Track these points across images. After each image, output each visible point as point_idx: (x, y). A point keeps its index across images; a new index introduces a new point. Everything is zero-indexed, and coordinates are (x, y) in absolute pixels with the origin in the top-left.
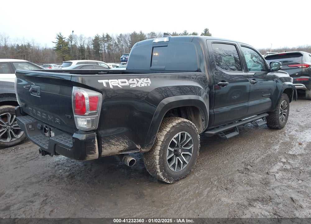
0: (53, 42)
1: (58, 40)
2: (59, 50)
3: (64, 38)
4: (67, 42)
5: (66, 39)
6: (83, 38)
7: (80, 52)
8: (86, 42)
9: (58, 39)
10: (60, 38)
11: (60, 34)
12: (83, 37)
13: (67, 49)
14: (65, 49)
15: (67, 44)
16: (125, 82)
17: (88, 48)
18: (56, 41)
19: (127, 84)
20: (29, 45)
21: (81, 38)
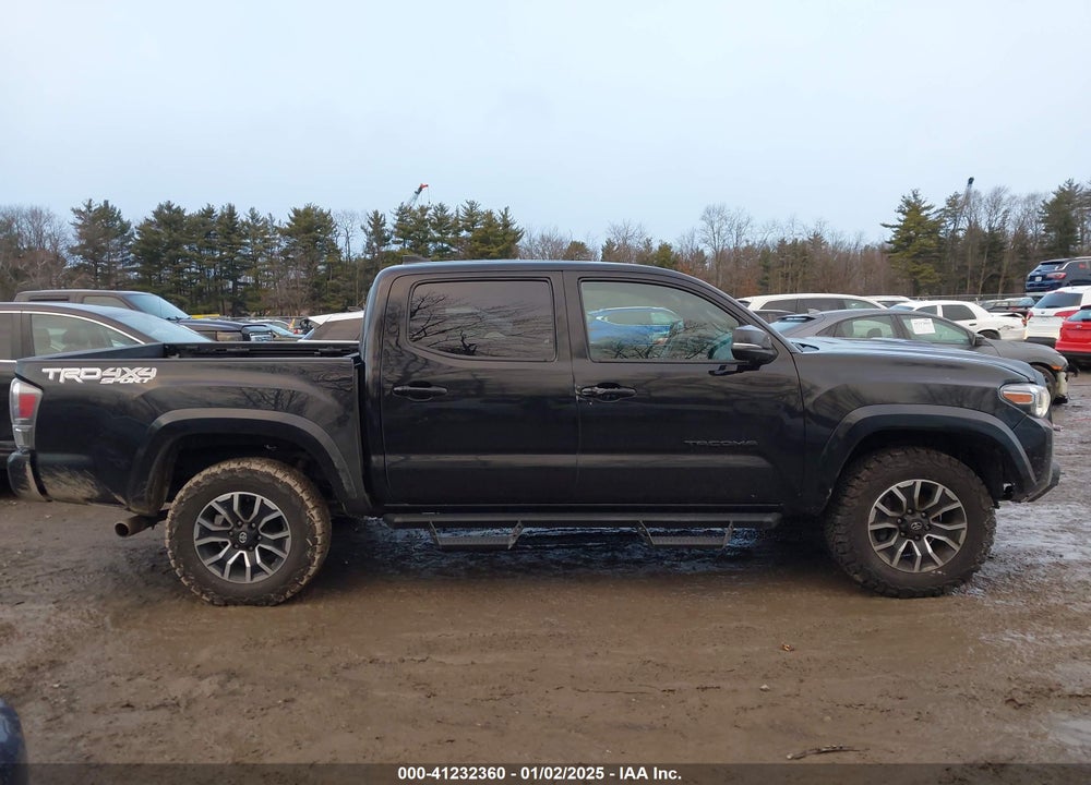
0: (886, 226)
1: (903, 217)
2: (902, 252)
3: (928, 208)
4: (935, 222)
5: (932, 211)
6: (1003, 201)
7: (983, 253)
8: (1017, 212)
9: (904, 213)
10: (913, 209)
11: (915, 196)
12: (1005, 197)
13: (931, 246)
14: (922, 245)
15: (935, 228)
16: (95, 374)
17: (1021, 236)
18: (896, 219)
19: (97, 377)
20: (817, 240)
21: (995, 202)
